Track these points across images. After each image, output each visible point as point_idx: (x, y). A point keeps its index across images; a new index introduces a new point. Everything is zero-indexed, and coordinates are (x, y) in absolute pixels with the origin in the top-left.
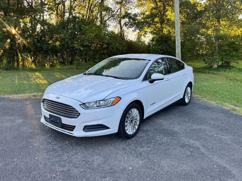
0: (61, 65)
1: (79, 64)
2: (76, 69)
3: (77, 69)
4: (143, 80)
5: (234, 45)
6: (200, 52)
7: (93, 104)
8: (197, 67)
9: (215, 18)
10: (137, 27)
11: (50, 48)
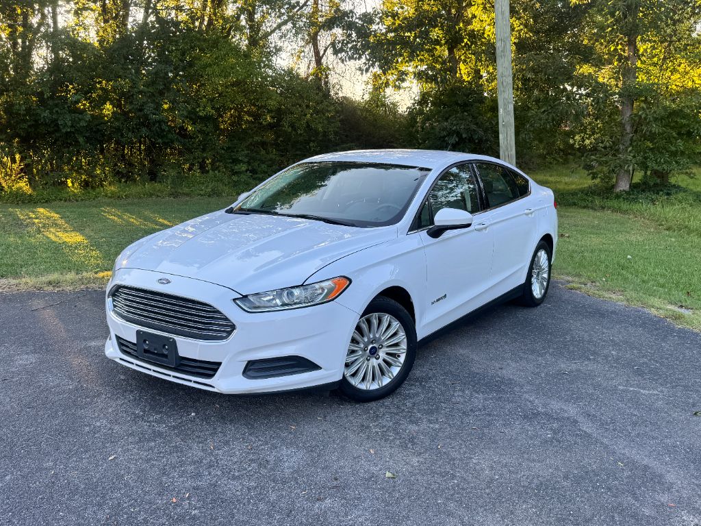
0: (120, 182)
1: (181, 178)
2: (170, 195)
3: (175, 195)
4: (411, 229)
5: (681, 119)
6: (574, 140)
7: (272, 297)
8: (567, 187)
9: (621, 34)
10: (375, 57)
11: (83, 124)
